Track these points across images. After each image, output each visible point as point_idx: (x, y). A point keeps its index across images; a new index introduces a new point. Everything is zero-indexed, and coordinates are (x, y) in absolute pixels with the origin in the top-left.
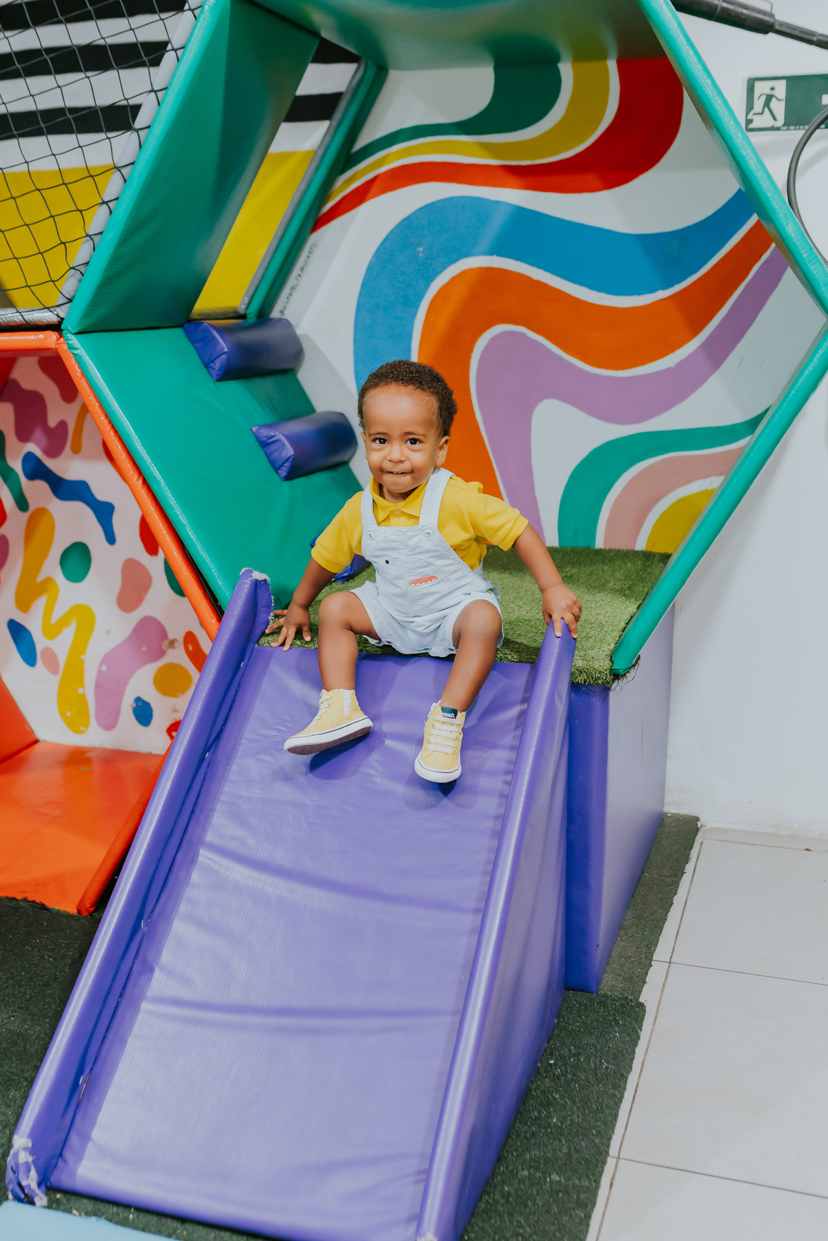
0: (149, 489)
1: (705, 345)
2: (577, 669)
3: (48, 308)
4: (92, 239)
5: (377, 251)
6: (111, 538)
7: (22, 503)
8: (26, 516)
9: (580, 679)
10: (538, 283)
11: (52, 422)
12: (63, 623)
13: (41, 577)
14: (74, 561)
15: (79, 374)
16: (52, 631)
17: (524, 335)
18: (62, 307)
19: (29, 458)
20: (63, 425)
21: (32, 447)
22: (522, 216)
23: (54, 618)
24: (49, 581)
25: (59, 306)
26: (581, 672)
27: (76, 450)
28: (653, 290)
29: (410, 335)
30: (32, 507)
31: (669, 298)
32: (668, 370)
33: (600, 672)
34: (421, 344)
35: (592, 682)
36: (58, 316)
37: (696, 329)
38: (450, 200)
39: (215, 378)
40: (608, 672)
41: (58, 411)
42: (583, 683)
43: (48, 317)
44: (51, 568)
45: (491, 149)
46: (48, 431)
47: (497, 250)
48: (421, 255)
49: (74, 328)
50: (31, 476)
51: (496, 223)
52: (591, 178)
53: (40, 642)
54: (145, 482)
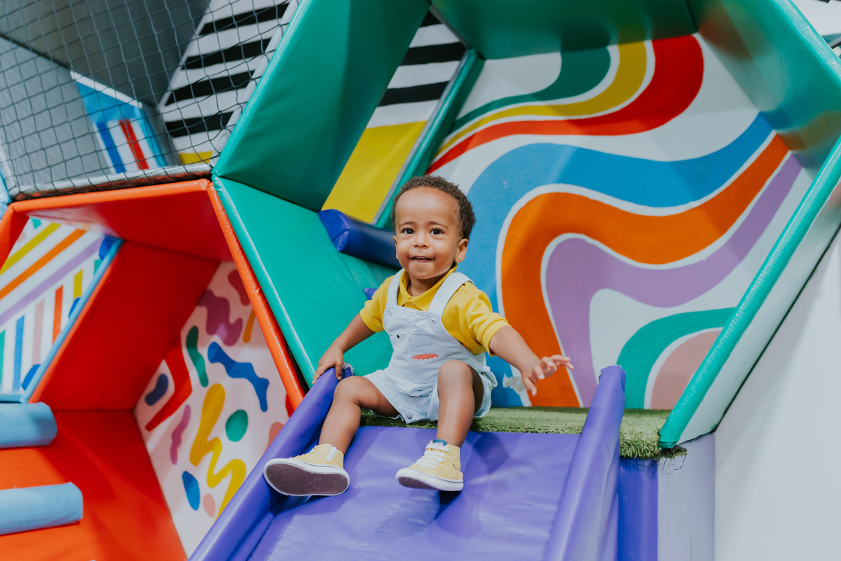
0: (264, 298)
1: (730, 242)
2: (626, 443)
3: (204, 161)
4: (241, 107)
5: (473, 186)
6: (264, 407)
7: (204, 380)
8: (205, 390)
9: (629, 452)
10: (594, 202)
11: (232, 319)
12: (222, 474)
13: (210, 438)
14: (236, 424)
15: (220, 208)
16: (213, 481)
17: (583, 241)
18: (214, 159)
19: (214, 346)
20: (240, 321)
21: (217, 339)
22: (581, 153)
23: (216, 471)
24: (216, 440)
25: (212, 158)
26: (629, 445)
27: (247, 340)
28: (685, 202)
29: (495, 246)
30: (211, 382)
31: (699, 207)
32: (701, 262)
33: (648, 445)
34: (504, 252)
35: (640, 455)
36: (211, 166)
37: (723, 229)
38: (529, 146)
39: (338, 249)
40: (656, 444)
41: (237, 311)
42: (631, 455)
43: (203, 167)
44: (219, 431)
45: (559, 110)
46: (229, 327)
47: (564, 179)
48: (505, 187)
49: (220, 172)
50: (213, 360)
51: (562, 161)
52: (635, 123)
53: (204, 489)
54: (261, 292)
